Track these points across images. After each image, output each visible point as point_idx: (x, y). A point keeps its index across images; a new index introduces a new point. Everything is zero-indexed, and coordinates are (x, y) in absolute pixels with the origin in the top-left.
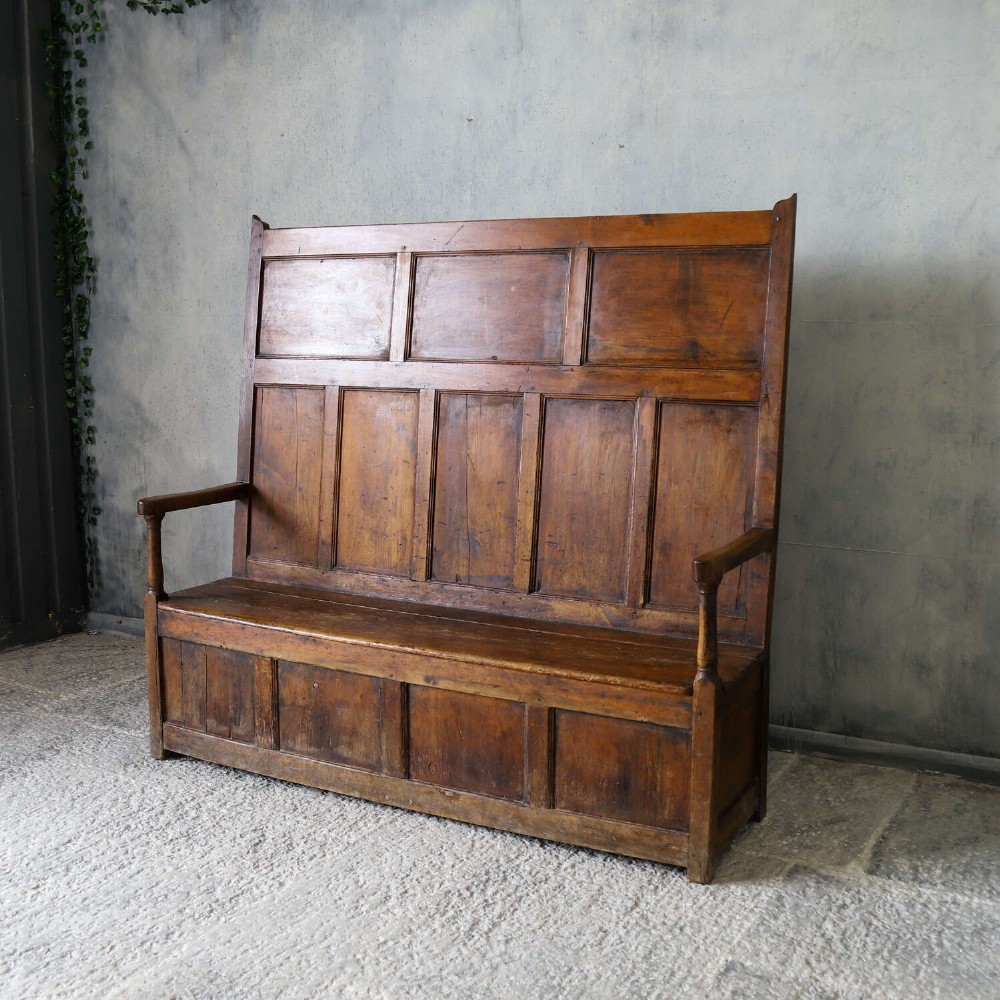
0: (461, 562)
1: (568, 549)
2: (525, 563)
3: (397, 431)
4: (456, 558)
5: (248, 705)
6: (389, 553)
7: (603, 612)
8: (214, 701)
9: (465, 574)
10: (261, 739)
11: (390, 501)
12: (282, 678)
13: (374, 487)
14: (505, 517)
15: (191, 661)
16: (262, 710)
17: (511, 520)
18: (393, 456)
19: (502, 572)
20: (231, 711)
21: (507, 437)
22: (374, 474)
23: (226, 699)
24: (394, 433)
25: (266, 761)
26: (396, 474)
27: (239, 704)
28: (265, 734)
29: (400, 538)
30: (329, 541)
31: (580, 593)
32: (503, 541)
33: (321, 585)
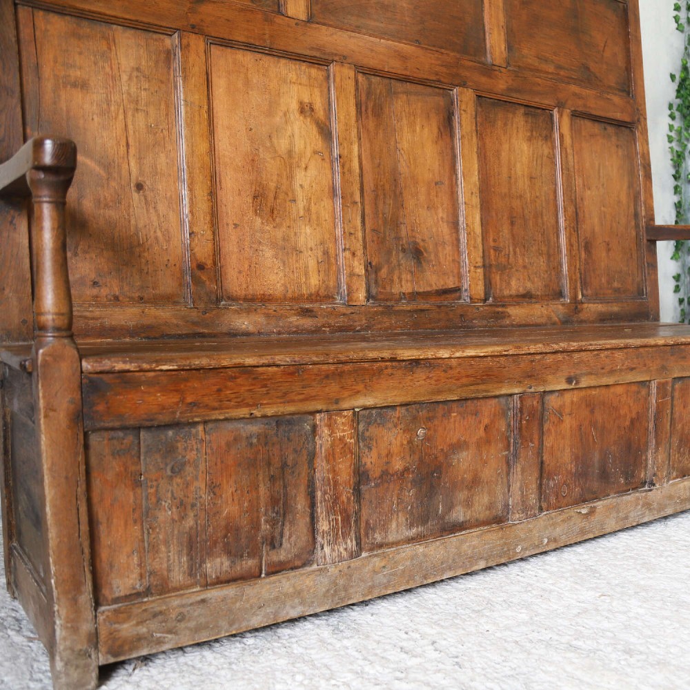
0: (404, 276)
1: (512, 253)
2: (479, 270)
3: (302, 111)
4: (396, 272)
5: (301, 504)
6: (306, 274)
7: (553, 311)
8: (223, 523)
9: (410, 291)
10: (333, 550)
11: (301, 204)
12: (364, 440)
13: (272, 185)
14: (448, 222)
15: (166, 465)
16: (336, 499)
17: (455, 225)
18: (299, 145)
19: (451, 283)
20: (265, 527)
21: (440, 134)
22: (272, 167)
23: (253, 508)
24: (297, 115)
25: (341, 582)
26: (306, 168)
27: (281, 507)
28: (341, 540)
29: (320, 254)
30: (209, 262)
31: (527, 297)
32: (448, 249)
33: (201, 331)
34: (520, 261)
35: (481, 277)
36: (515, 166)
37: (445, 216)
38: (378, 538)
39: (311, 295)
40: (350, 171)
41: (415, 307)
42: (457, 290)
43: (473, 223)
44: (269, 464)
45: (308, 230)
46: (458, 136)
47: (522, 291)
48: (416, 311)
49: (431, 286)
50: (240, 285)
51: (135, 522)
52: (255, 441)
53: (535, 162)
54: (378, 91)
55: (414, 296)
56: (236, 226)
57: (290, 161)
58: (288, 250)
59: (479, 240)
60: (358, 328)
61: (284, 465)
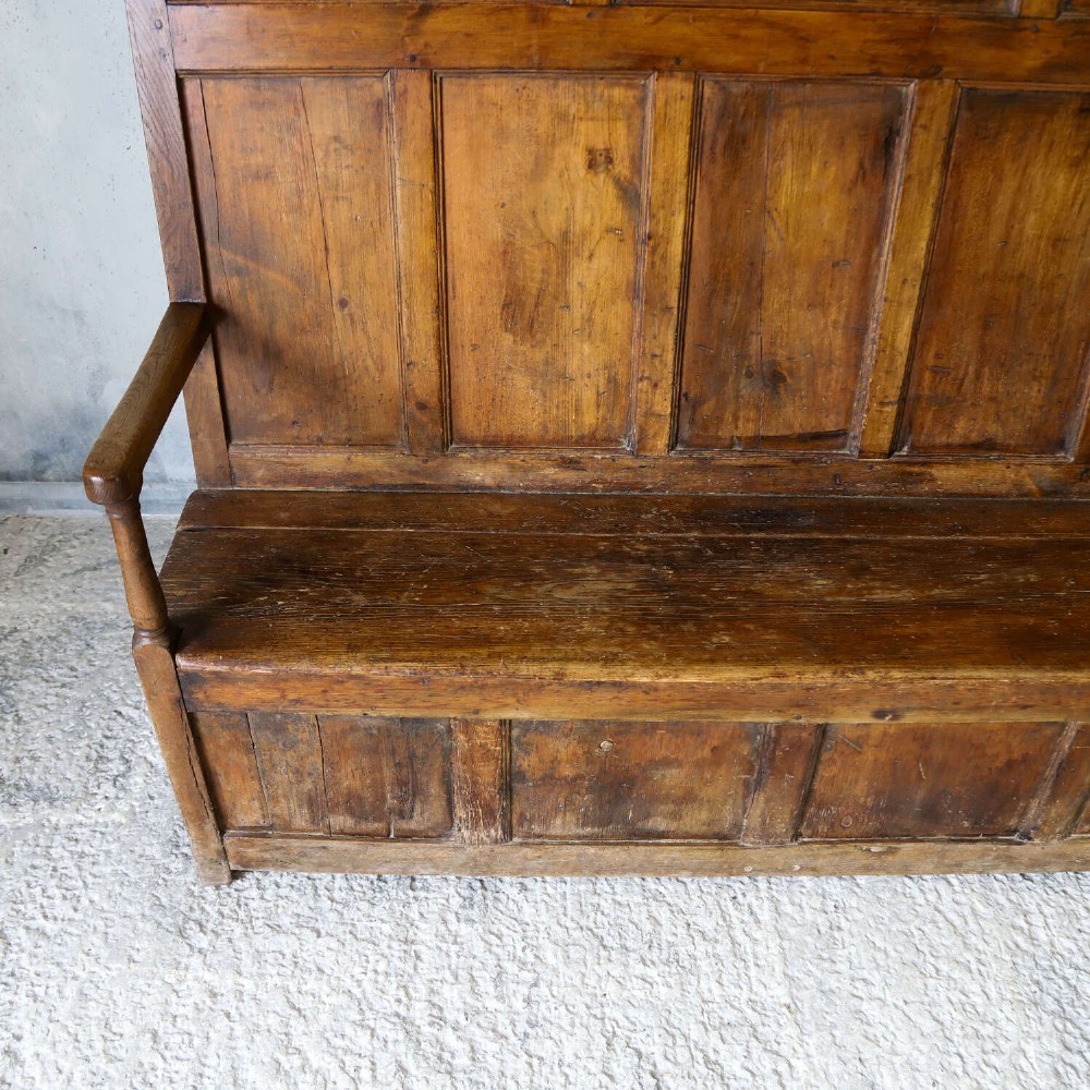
0: (743, 413)
1: (971, 376)
2: (887, 409)
3: (591, 165)
4: (731, 408)
5: (435, 789)
6: (577, 410)
7: (1029, 475)
8: (345, 791)
9: (750, 434)
10: (472, 834)
11: (578, 311)
12: (519, 744)
13: (533, 287)
14: (845, 327)
15: (278, 740)
16: (475, 795)
17: (858, 334)
18: (582, 219)
19: (830, 424)
20: (391, 801)
21: (862, 173)
22: (534, 261)
23: (378, 786)
24: (582, 171)
25: (483, 860)
26: (591, 257)
27: (410, 790)
28: (482, 828)
29: (602, 381)
30: (434, 401)
31: (983, 448)
32: (837, 372)
33: (421, 482)
34: (986, 389)
35: (891, 419)
36: (1023, 220)
37: (842, 318)
38: (536, 829)
39: (582, 437)
40: (664, 258)
41: (752, 461)
42: (840, 435)
43: (894, 333)
44: (393, 753)
45: (587, 348)
46: (898, 177)
47: (974, 437)
48: (752, 467)
49: (791, 426)
50: (479, 424)
51: (252, 778)
52: (375, 732)
53: (1076, 209)
54: (742, 109)
55: (756, 442)
56: (475, 347)
57: (564, 248)
58: (554, 376)
59: (901, 360)
60: (650, 486)
61: (412, 757)
